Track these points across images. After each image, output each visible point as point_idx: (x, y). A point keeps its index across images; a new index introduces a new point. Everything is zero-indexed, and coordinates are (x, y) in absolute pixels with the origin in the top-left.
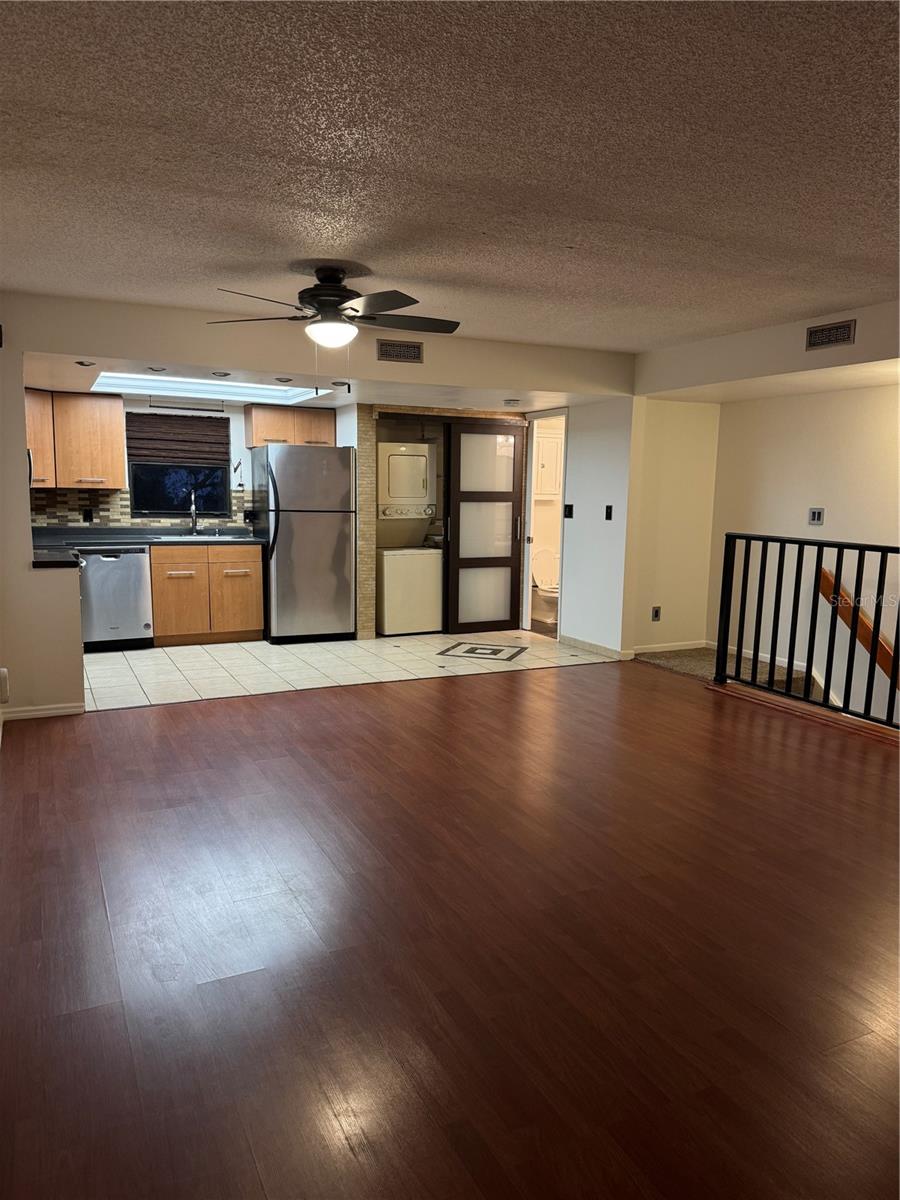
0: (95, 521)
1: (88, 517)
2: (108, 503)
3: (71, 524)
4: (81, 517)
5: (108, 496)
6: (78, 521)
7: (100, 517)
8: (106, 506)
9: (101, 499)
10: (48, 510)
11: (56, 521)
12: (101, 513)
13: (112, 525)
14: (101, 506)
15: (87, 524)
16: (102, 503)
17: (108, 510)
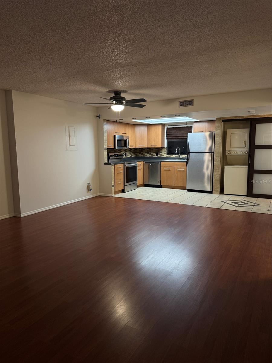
0: (159, 155)
1: (157, 155)
2: (161, 151)
3: (154, 156)
4: (156, 155)
5: (162, 149)
6: (155, 155)
7: (160, 155)
8: (161, 152)
9: (160, 150)
10: (149, 153)
11: (151, 155)
12: (160, 154)
13: (162, 156)
14: (160, 152)
15: (157, 156)
16: (160, 151)
17: (161, 153)
